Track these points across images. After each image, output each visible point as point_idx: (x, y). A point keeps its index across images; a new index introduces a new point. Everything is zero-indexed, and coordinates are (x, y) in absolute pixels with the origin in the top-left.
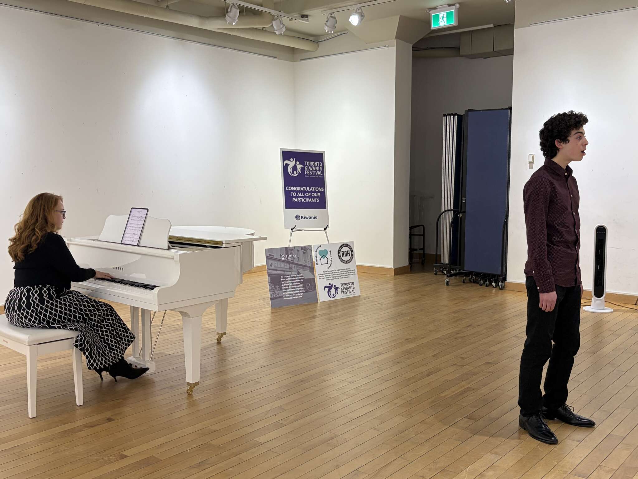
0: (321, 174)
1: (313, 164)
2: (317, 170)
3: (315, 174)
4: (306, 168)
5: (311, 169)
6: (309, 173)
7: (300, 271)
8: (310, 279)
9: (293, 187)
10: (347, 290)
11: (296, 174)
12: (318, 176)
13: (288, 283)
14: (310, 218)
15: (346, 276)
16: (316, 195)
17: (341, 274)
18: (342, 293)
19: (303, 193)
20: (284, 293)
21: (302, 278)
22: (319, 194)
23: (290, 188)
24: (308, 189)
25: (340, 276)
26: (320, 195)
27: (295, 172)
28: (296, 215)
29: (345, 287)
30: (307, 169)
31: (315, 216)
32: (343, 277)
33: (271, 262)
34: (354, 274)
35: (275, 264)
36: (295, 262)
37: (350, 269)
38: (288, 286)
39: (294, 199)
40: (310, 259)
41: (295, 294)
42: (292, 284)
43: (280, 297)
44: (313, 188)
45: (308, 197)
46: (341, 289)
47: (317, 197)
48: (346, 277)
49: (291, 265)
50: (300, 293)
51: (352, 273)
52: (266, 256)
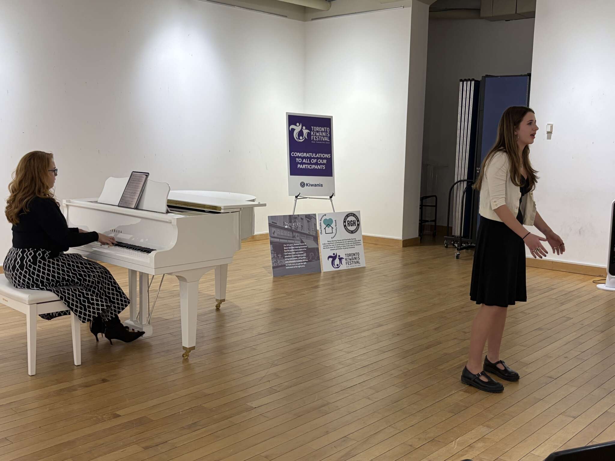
0: (328, 140)
1: (320, 130)
2: (325, 136)
3: (322, 140)
4: (312, 133)
5: (318, 134)
6: (316, 138)
7: (304, 240)
8: (314, 248)
9: (298, 153)
10: (352, 261)
11: (302, 139)
12: (325, 142)
13: (291, 252)
14: (316, 185)
15: (352, 246)
16: (322, 162)
17: (346, 244)
18: (346, 264)
19: (308, 160)
20: (286, 262)
21: (305, 247)
22: (326, 160)
23: (296, 154)
24: (314, 155)
25: (345, 246)
26: (326, 162)
27: (301, 138)
28: (301, 182)
29: (350, 257)
30: (314, 134)
31: (321, 184)
32: (348, 247)
33: (273, 229)
34: (360, 245)
35: (278, 232)
36: (298, 230)
37: (355, 239)
38: (291, 255)
39: (299, 166)
40: (314, 228)
41: (298, 263)
42: (295, 253)
43: (282, 266)
44: (320, 154)
45: (314, 164)
46: (346, 259)
47: (323, 164)
48: (351, 248)
49: (294, 234)
50: (303, 262)
51: (358, 244)
52: (269, 223)
